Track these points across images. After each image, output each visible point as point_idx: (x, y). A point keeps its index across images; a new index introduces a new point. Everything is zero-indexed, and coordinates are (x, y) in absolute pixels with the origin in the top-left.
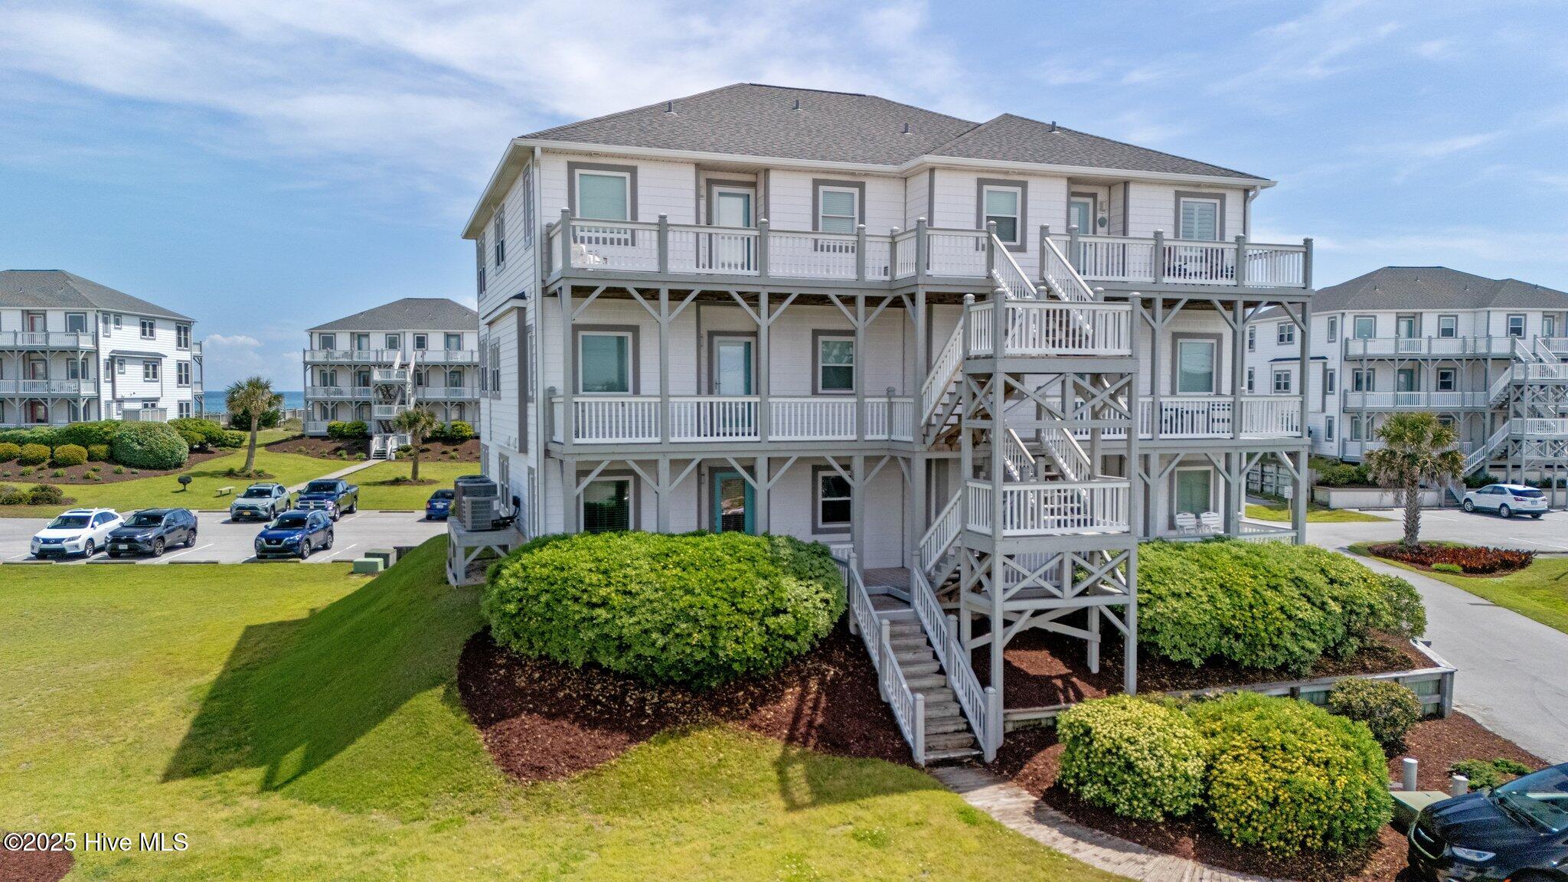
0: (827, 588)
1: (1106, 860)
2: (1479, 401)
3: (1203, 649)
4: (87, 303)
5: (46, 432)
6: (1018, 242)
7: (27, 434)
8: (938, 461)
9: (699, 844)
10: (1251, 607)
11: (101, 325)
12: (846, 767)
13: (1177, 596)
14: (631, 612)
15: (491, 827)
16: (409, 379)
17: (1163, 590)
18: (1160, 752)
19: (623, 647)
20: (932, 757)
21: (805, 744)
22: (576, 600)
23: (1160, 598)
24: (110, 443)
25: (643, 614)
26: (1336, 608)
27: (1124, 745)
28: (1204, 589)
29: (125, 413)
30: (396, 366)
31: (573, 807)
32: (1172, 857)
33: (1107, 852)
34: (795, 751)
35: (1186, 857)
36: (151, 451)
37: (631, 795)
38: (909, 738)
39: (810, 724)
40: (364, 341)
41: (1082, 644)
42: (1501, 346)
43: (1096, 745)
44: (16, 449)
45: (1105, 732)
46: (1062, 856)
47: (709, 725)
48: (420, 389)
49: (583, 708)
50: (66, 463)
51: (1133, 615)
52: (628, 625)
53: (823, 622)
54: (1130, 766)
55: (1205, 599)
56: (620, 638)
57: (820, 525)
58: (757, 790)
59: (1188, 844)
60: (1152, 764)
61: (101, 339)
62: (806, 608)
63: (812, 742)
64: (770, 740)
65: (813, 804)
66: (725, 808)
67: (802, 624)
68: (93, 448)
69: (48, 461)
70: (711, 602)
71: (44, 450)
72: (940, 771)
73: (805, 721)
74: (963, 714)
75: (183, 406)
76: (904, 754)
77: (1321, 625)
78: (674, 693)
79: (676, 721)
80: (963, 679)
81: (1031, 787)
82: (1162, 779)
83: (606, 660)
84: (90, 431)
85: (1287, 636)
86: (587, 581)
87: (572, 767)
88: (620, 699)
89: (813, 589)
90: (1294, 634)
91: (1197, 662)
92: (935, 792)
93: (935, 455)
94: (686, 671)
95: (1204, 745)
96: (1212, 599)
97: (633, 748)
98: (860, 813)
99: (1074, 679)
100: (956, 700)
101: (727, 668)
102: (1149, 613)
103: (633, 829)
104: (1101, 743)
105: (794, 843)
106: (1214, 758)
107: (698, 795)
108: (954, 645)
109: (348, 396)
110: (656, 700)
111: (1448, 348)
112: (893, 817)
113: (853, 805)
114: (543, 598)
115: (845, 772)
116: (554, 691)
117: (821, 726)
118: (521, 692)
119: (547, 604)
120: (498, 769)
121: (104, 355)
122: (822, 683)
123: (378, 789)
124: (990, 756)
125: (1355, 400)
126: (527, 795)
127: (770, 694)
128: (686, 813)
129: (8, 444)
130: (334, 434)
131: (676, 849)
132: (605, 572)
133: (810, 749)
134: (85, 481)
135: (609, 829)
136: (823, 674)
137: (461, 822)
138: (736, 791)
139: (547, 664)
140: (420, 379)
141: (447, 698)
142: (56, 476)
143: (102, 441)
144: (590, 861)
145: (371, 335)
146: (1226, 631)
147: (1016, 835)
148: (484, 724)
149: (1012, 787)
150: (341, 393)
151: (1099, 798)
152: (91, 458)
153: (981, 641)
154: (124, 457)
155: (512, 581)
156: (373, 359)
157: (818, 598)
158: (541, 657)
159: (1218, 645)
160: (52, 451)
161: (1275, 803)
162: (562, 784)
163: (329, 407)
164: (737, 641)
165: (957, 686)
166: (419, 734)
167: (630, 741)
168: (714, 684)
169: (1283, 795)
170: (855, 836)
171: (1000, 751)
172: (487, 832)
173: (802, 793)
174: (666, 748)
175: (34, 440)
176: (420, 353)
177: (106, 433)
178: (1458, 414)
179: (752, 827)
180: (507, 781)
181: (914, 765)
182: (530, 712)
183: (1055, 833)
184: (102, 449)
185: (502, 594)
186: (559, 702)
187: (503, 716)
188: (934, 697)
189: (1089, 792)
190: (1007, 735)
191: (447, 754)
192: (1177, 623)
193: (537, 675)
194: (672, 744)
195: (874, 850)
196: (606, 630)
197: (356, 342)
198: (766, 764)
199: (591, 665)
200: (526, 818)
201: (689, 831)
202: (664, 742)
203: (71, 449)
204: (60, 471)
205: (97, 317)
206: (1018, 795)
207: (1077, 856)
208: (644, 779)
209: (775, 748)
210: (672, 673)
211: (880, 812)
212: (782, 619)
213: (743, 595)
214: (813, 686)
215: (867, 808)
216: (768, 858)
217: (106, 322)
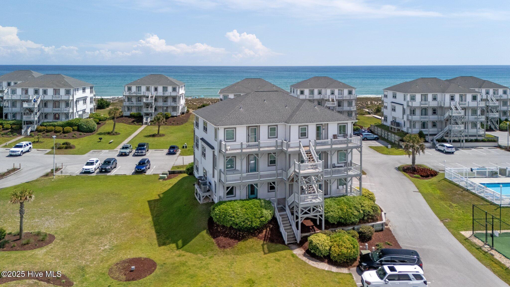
0: (271, 211)
1: (313, 264)
2: (442, 118)
3: (337, 221)
4: (71, 87)
5: (61, 123)
6: (307, 136)
7: (56, 123)
8: (291, 184)
9: (251, 261)
10: (345, 213)
11: (74, 92)
12: (274, 246)
13: (332, 211)
14: (238, 218)
15: (218, 258)
16: (153, 101)
17: (330, 210)
18: (323, 246)
19: (237, 225)
20: (288, 243)
21: (267, 241)
22: (229, 216)
23: (329, 212)
24: (78, 126)
25: (240, 219)
26: (362, 212)
27: (317, 244)
28: (337, 210)
29: (79, 115)
30: (150, 97)
31: (230, 254)
32: (324, 263)
33: (314, 262)
34: (265, 242)
35: (326, 263)
36: (89, 128)
37: (239, 251)
38: (284, 239)
39: (268, 237)
40: (140, 88)
41: (316, 220)
42: (447, 105)
43: (313, 244)
44: (53, 128)
45: (315, 242)
46: (306, 263)
47: (251, 238)
48: (156, 103)
49: (230, 235)
50: (67, 132)
51: (323, 216)
52: (237, 221)
53: (270, 218)
54: (318, 248)
55: (337, 212)
56: (236, 223)
57: (269, 191)
58: (259, 250)
59: (326, 260)
60: (321, 248)
61: (74, 96)
62: (267, 216)
63: (268, 240)
64: (261, 241)
65: (268, 253)
66: (254, 254)
67: (266, 219)
68: (74, 127)
69: (62, 131)
70: (251, 216)
71: (61, 129)
72: (290, 245)
73: (267, 236)
74: (294, 234)
75: (91, 110)
76: (283, 242)
77: (359, 215)
78: (245, 232)
79: (246, 237)
80: (294, 227)
81: (304, 249)
82: (322, 250)
83: (234, 227)
84: (73, 123)
85: (352, 218)
86: (230, 213)
87: (229, 246)
88: (236, 233)
89: (268, 212)
90: (354, 217)
91: (336, 223)
92: (288, 251)
93: (291, 183)
94: (247, 229)
95: (330, 244)
96: (338, 212)
97: (239, 243)
98: (276, 255)
99: (314, 227)
100: (293, 231)
101: (254, 228)
102: (327, 215)
103: (241, 258)
104: (314, 244)
105: (265, 261)
106: (331, 246)
107: (250, 251)
108: (293, 221)
109: (135, 105)
110: (242, 234)
111: (434, 104)
112: (281, 256)
113: (275, 253)
114: (223, 216)
115: (274, 247)
116: (225, 232)
117: (269, 238)
118: (219, 232)
119: (224, 217)
120: (218, 247)
121: (75, 100)
122: (270, 229)
123: (198, 250)
124: (298, 242)
125: (410, 117)
126: (223, 252)
127: (261, 232)
128: (248, 255)
129: (51, 127)
130: (131, 116)
131: (247, 262)
132: (233, 211)
133: (268, 242)
134: (73, 138)
135: (237, 258)
136: (270, 226)
137: (213, 257)
138: (256, 251)
139: (223, 226)
140: (156, 100)
141: (207, 233)
142: (65, 136)
143: (76, 126)
144: (235, 264)
145: (142, 87)
146: (341, 218)
147: (300, 259)
148: (214, 238)
149: (301, 249)
150: (133, 104)
151: (314, 252)
152: (73, 130)
153: (297, 221)
154: (82, 130)
155: (217, 212)
156: (142, 94)
157: (269, 213)
158: (222, 225)
159: (339, 220)
160: (63, 129)
161: (339, 255)
162: (228, 249)
163: (130, 108)
164: (255, 223)
165: (293, 228)
166: (203, 240)
167: (238, 242)
168: (252, 231)
169: (340, 254)
170: (275, 259)
171: (300, 241)
172: (218, 259)
173: (266, 251)
174: (244, 243)
175: (58, 126)
176: (156, 92)
177: (77, 123)
178: (437, 122)
179: (259, 258)
180: (219, 249)
181: (285, 244)
182: (222, 236)
183: (306, 259)
184: (76, 128)
185: (216, 214)
186: (226, 234)
187: (217, 237)
188: (289, 231)
189: (312, 251)
190: (301, 238)
191: (209, 244)
192: (332, 217)
193: (222, 228)
194: (245, 242)
195: (278, 262)
196: (234, 222)
197: (137, 88)
198: (261, 245)
199: (231, 227)
200: (223, 256)
201: (249, 258)
202: (244, 242)
203: (68, 128)
204: (66, 135)
205: (73, 90)
206: (302, 251)
207: (309, 263)
208: (241, 249)
209: (262, 242)
210: (245, 229)
211: (279, 255)
212: (263, 218)
213: (256, 214)
214: (268, 229)
215: (277, 254)
216: (262, 264)
217: (75, 91)
